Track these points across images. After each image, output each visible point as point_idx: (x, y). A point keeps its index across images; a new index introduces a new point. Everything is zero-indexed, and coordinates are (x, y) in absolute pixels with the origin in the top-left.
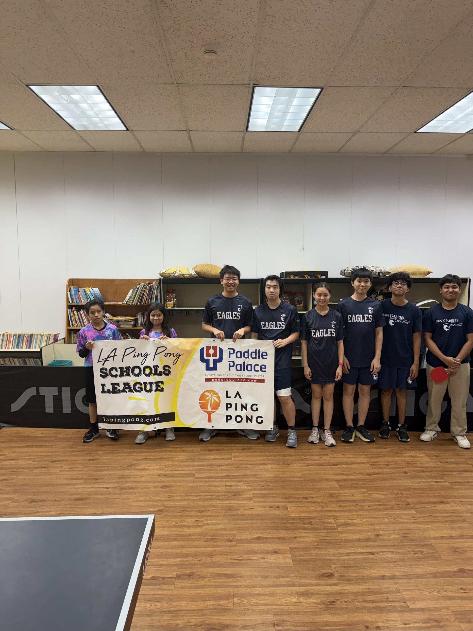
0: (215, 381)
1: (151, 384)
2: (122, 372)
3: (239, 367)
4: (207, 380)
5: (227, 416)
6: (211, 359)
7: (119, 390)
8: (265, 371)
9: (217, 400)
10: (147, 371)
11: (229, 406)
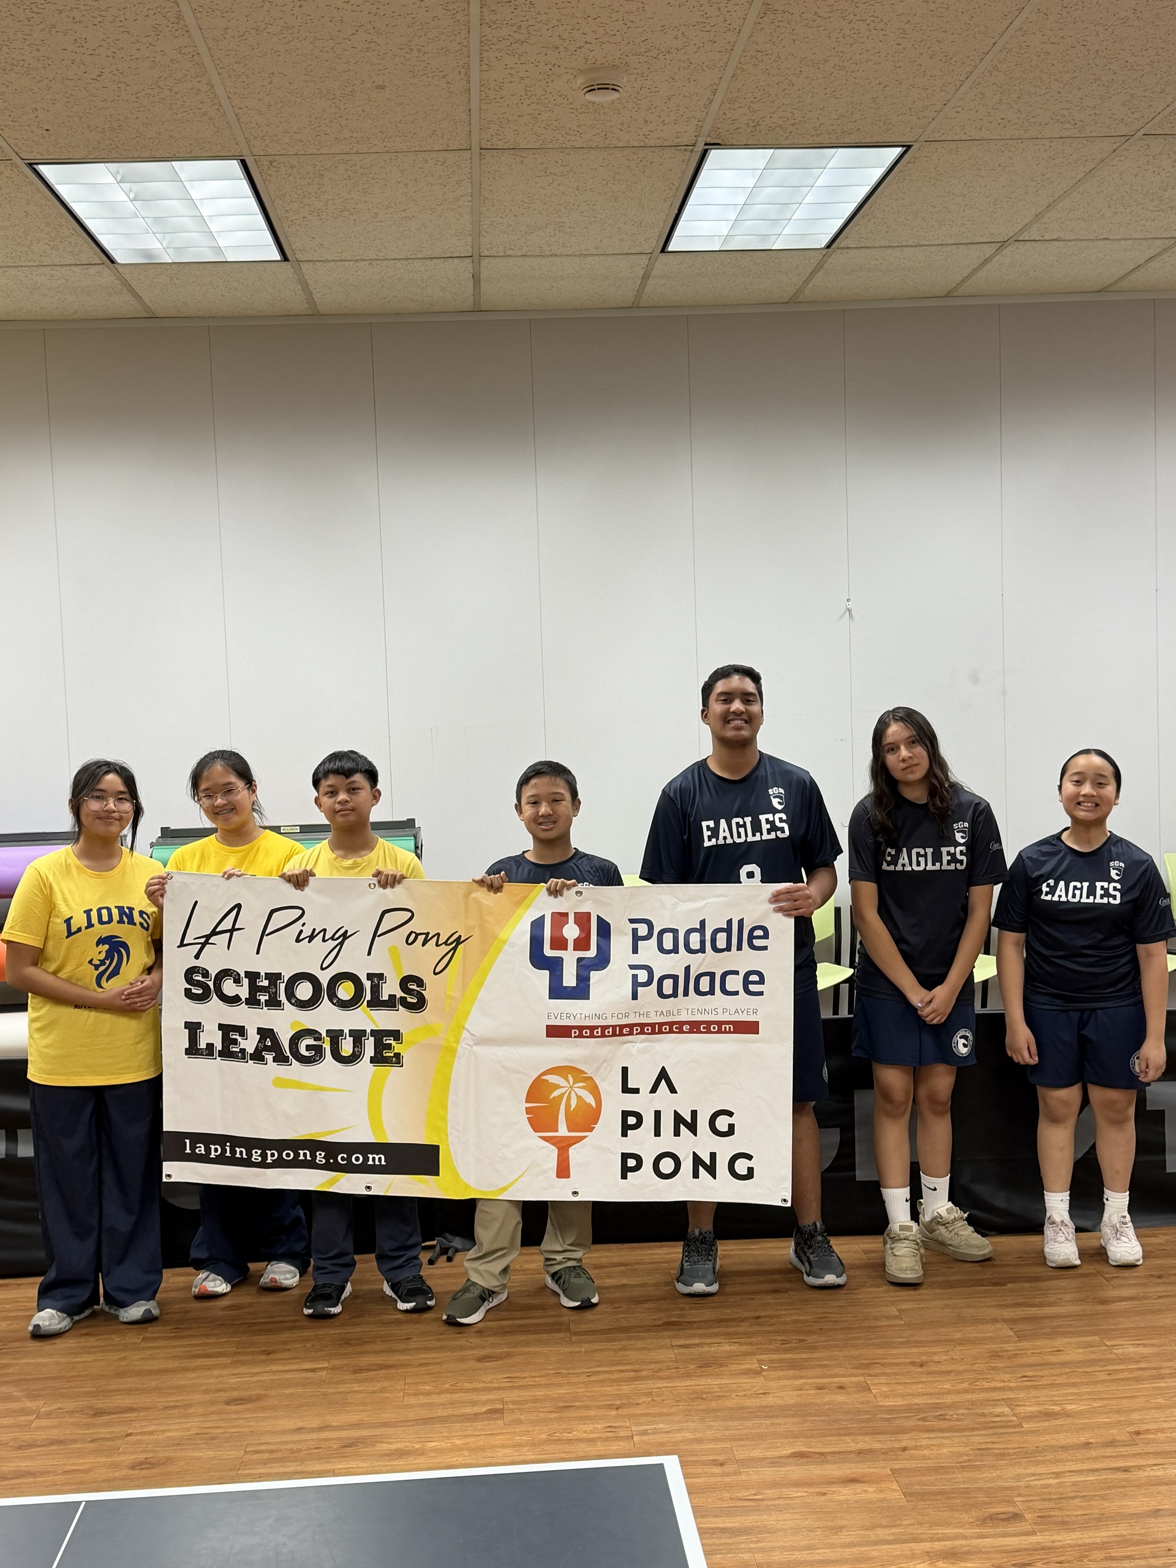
0: (581, 1036)
1: (358, 1036)
2: (254, 989)
3: (668, 985)
4: (555, 1032)
5: (625, 1157)
6: (570, 959)
7: (243, 1051)
8: (761, 993)
9: (590, 1099)
10: (345, 991)
11: (632, 1121)
